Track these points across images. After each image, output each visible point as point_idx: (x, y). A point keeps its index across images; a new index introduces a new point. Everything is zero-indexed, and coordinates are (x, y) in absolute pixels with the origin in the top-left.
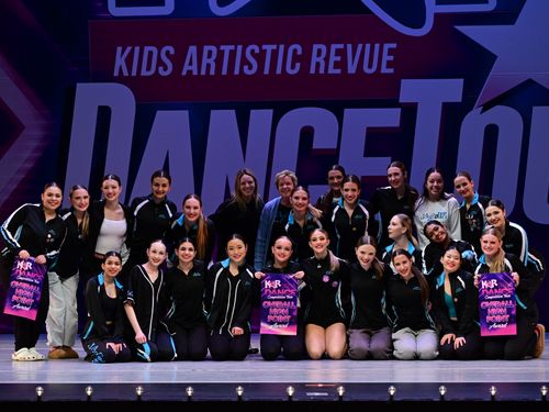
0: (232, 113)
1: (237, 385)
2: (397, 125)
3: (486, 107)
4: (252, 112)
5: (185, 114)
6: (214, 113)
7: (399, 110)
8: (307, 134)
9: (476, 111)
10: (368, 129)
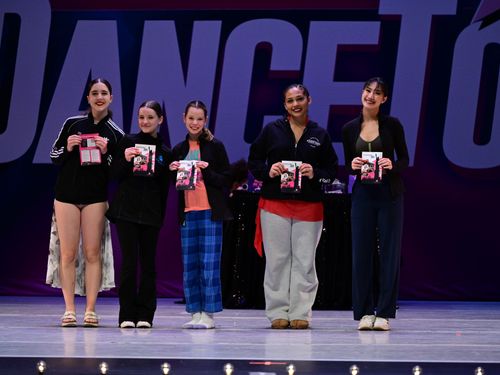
0: (171, 24)
1: (163, 361)
2: (376, 43)
3: (487, 21)
4: (196, 23)
5: (113, 24)
6: (148, 24)
7: (378, 23)
8: (263, 52)
9: (474, 26)
10: (340, 47)
